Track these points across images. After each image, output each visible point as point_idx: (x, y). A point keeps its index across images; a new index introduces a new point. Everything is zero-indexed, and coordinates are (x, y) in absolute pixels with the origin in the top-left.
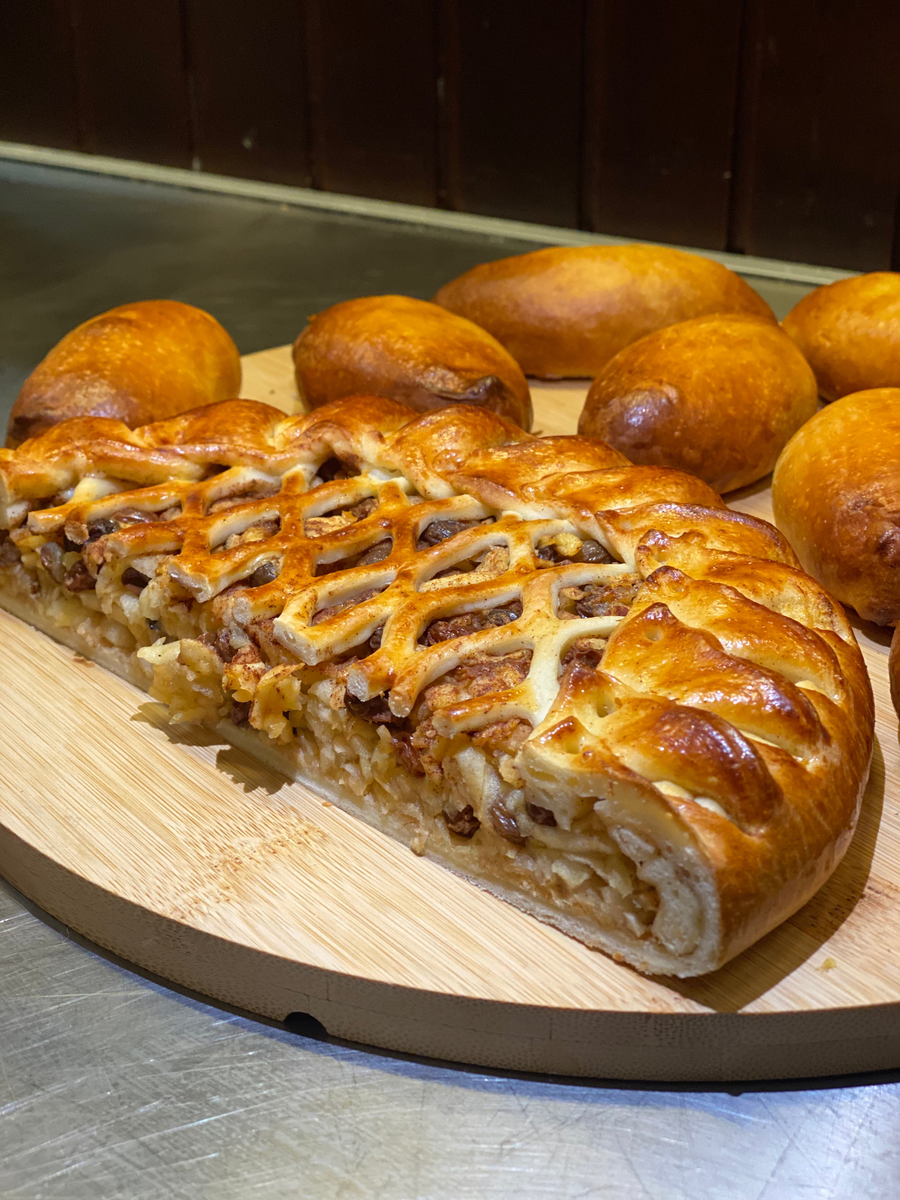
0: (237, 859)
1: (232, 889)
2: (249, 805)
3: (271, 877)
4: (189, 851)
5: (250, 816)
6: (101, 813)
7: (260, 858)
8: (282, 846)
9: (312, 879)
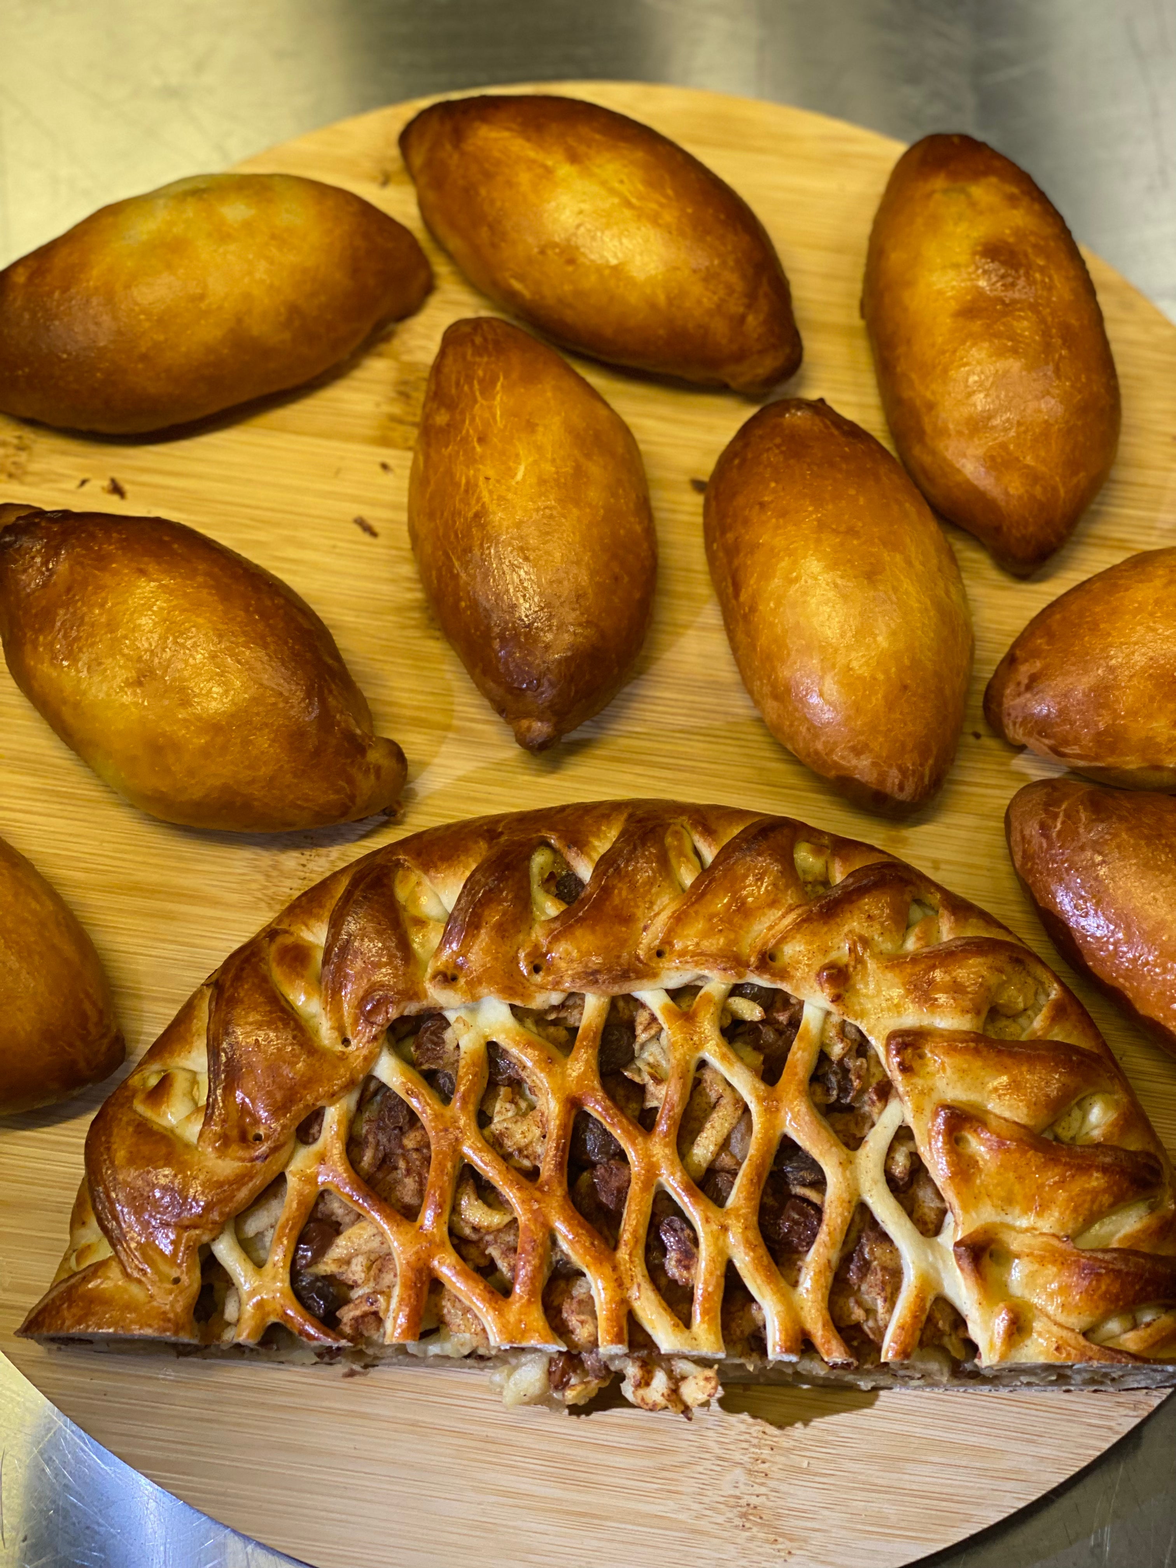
0: (748, 1505)
1: (780, 1540)
2: (692, 1437)
3: (791, 1503)
4: (703, 1524)
5: (705, 1449)
6: (595, 1543)
7: (763, 1490)
8: (764, 1462)
9: (817, 1479)
